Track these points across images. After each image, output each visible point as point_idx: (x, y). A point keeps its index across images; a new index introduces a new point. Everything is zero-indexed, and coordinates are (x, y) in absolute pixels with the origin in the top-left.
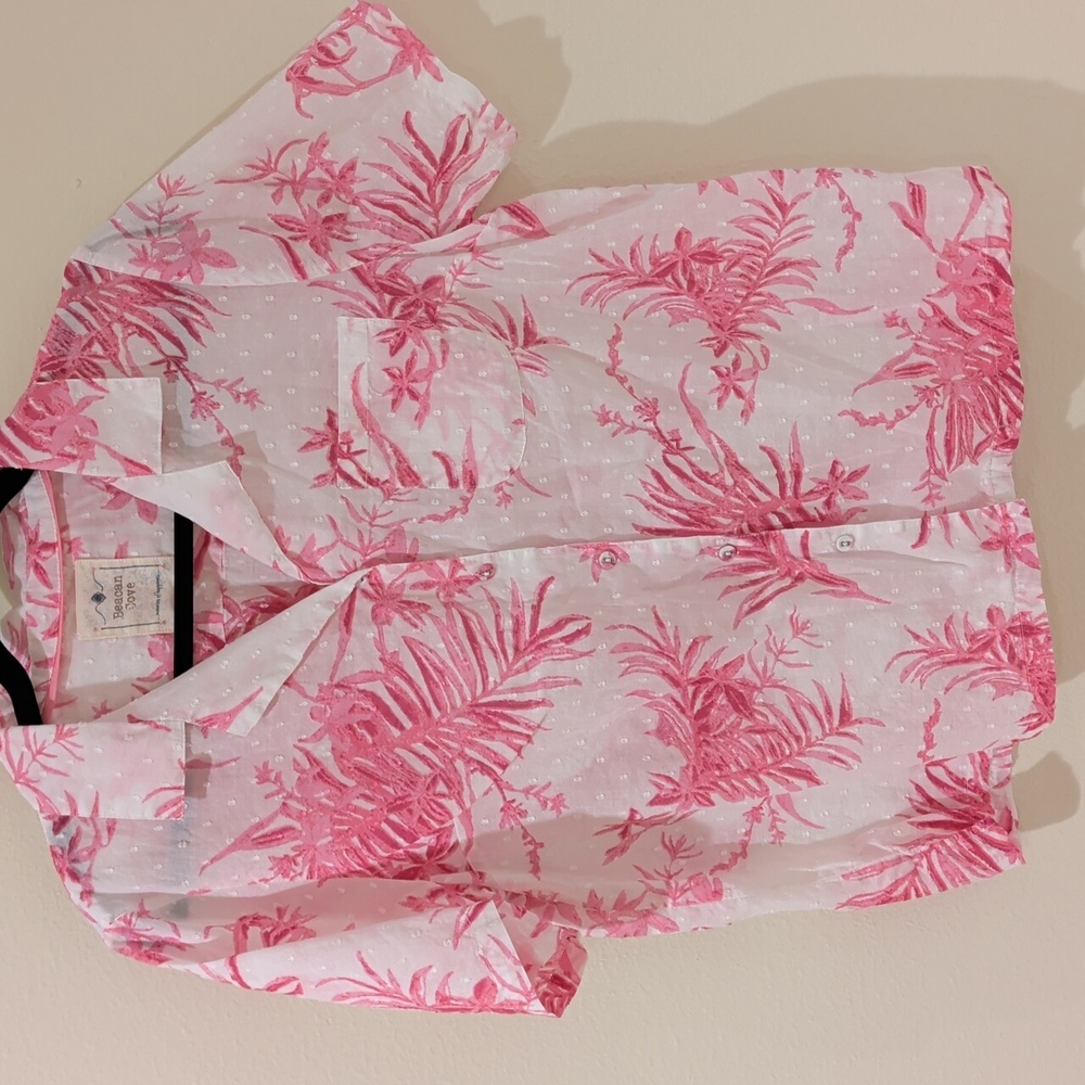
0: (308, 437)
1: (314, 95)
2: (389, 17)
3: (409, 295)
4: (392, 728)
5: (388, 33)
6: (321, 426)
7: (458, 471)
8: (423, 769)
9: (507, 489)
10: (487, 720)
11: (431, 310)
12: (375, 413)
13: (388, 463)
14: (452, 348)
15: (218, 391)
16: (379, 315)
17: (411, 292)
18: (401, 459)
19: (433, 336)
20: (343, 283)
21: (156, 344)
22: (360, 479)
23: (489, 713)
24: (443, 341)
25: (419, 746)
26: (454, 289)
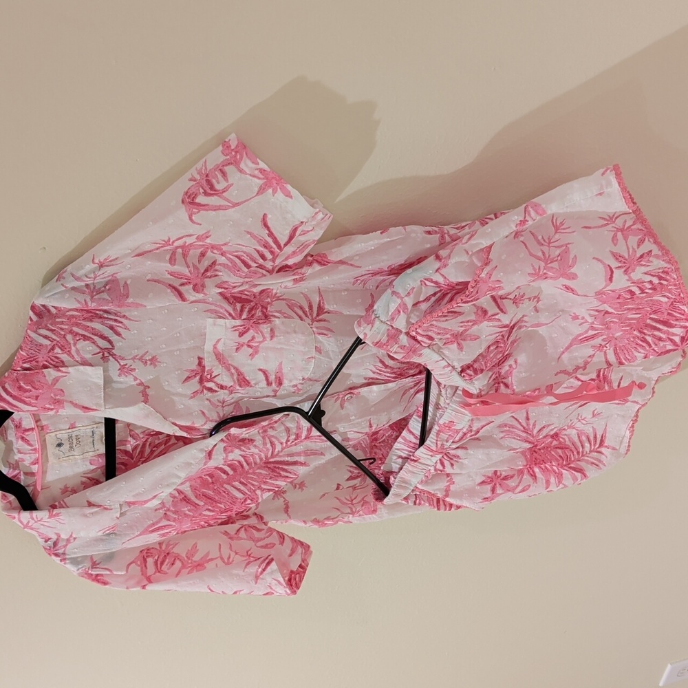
0: (187, 374)
1: (203, 212)
2: (258, 164)
3: (252, 301)
4: (222, 474)
5: (257, 172)
6: (194, 366)
7: (272, 378)
8: (239, 495)
9: (300, 386)
10: (273, 471)
11: (265, 310)
12: (226, 354)
13: (233, 378)
14: (276, 333)
15: (134, 362)
16: (233, 318)
17: (252, 299)
18: (240, 374)
19: (265, 328)
20: (211, 299)
21: (94, 343)
22: (217, 389)
23: (275, 467)
24: (272, 330)
25: (236, 484)
26: (278, 291)
